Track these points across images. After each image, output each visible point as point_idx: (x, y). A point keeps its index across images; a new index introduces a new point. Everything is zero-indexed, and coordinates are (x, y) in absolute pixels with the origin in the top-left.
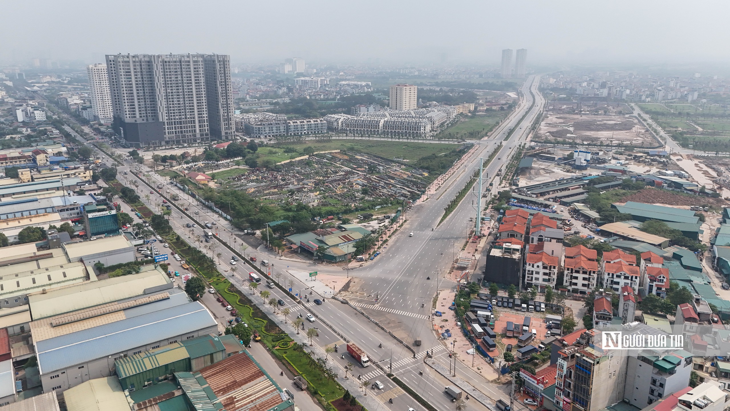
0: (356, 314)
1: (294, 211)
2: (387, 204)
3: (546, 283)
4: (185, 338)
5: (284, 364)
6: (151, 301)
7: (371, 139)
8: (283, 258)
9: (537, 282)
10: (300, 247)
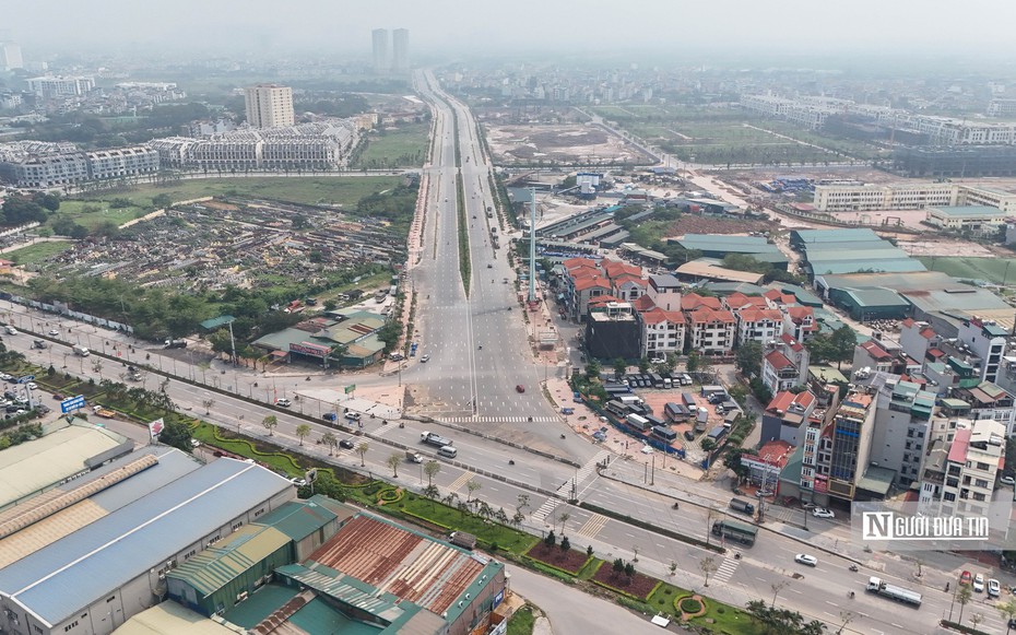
0: (456, 433)
1: (220, 301)
2: (368, 272)
3: (673, 348)
4: (252, 515)
5: (412, 522)
6: (132, 473)
7: (249, 175)
8: (267, 374)
9: (662, 348)
10: (290, 353)
